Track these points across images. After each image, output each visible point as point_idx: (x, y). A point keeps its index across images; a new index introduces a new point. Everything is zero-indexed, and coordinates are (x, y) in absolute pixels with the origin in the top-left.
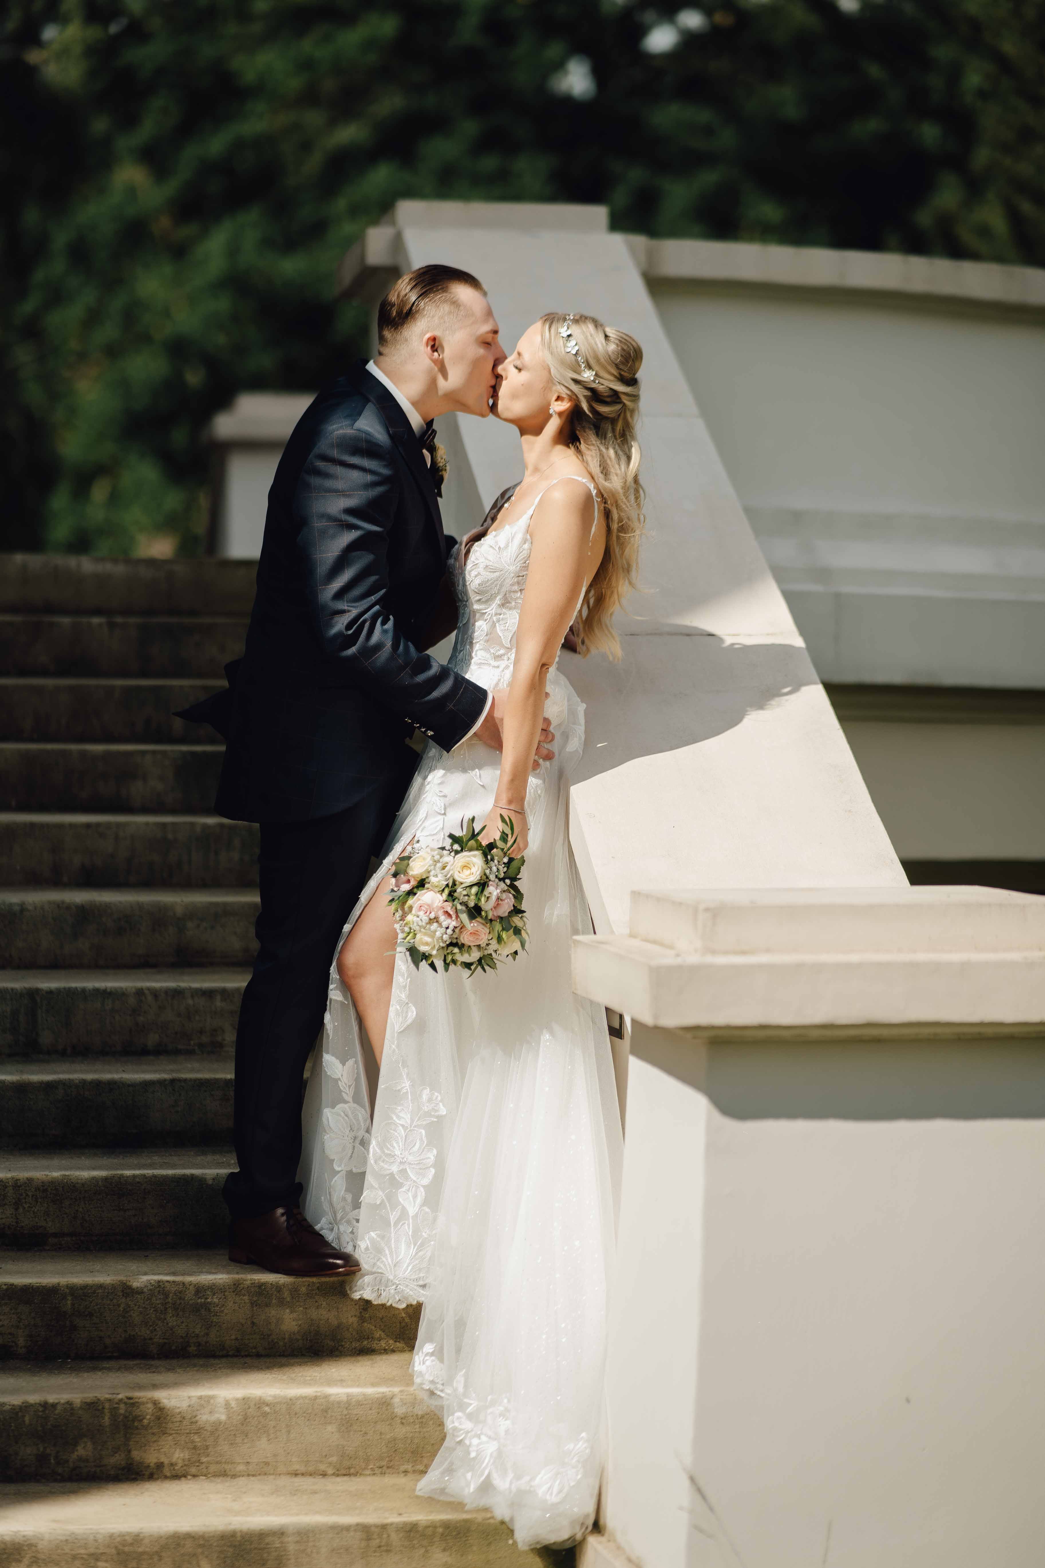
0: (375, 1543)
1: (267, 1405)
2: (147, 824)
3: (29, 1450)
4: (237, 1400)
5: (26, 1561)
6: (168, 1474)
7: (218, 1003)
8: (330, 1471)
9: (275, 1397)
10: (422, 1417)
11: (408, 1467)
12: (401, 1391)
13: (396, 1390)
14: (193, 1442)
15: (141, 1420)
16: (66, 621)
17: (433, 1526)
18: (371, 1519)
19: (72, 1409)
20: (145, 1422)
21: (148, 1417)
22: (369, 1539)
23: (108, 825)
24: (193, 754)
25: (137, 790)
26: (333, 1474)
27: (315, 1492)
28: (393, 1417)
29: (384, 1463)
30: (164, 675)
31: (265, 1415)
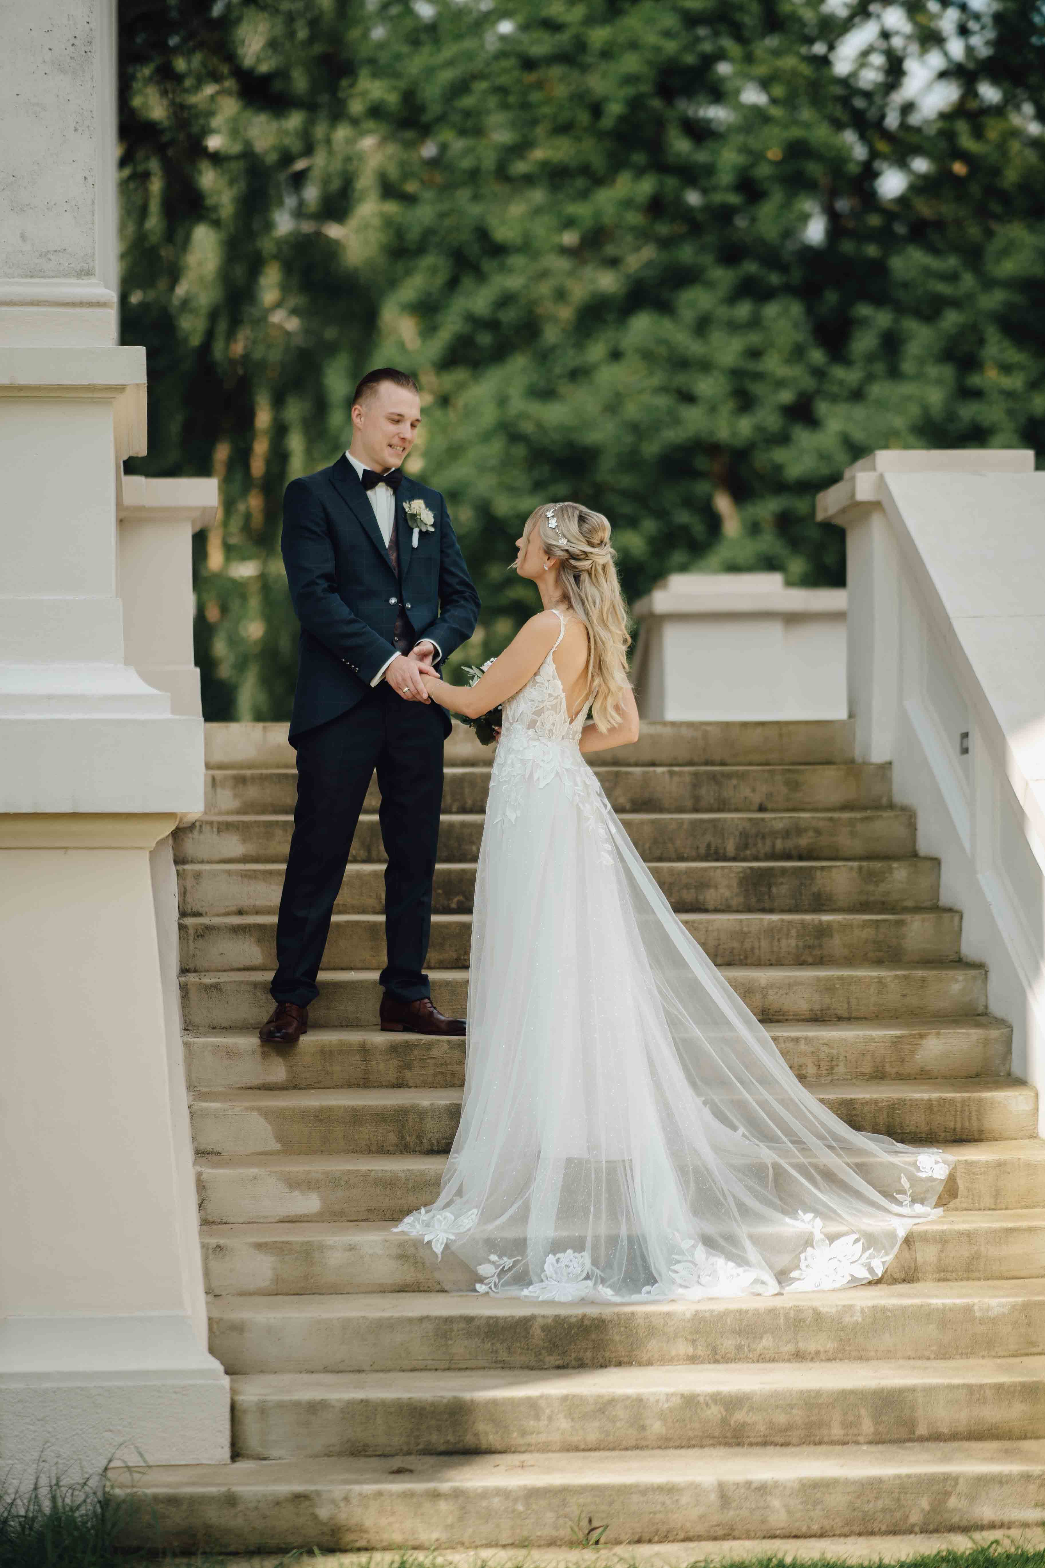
0: (976, 1396)
1: (889, 1311)
2: (729, 920)
3: (730, 1342)
4: (869, 1307)
5: (745, 1409)
6: (823, 1358)
7: (803, 1047)
8: (932, 1356)
9: (894, 1305)
10: (994, 1319)
11: (985, 1353)
12: (979, 1301)
13: (976, 1300)
14: (840, 1336)
15: (804, 1322)
16: (638, 770)
17: (1014, 1385)
18: (972, 1380)
19: (758, 1314)
20: (808, 1322)
21: (809, 1319)
22: (971, 1394)
23: (701, 922)
24: (751, 868)
25: (711, 896)
26: (935, 1358)
27: (926, 1368)
28: (974, 1318)
29: (969, 1351)
30: (710, 810)
31: (888, 1317)
